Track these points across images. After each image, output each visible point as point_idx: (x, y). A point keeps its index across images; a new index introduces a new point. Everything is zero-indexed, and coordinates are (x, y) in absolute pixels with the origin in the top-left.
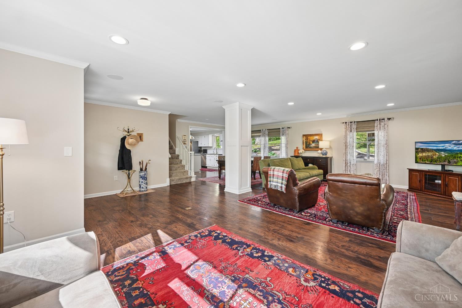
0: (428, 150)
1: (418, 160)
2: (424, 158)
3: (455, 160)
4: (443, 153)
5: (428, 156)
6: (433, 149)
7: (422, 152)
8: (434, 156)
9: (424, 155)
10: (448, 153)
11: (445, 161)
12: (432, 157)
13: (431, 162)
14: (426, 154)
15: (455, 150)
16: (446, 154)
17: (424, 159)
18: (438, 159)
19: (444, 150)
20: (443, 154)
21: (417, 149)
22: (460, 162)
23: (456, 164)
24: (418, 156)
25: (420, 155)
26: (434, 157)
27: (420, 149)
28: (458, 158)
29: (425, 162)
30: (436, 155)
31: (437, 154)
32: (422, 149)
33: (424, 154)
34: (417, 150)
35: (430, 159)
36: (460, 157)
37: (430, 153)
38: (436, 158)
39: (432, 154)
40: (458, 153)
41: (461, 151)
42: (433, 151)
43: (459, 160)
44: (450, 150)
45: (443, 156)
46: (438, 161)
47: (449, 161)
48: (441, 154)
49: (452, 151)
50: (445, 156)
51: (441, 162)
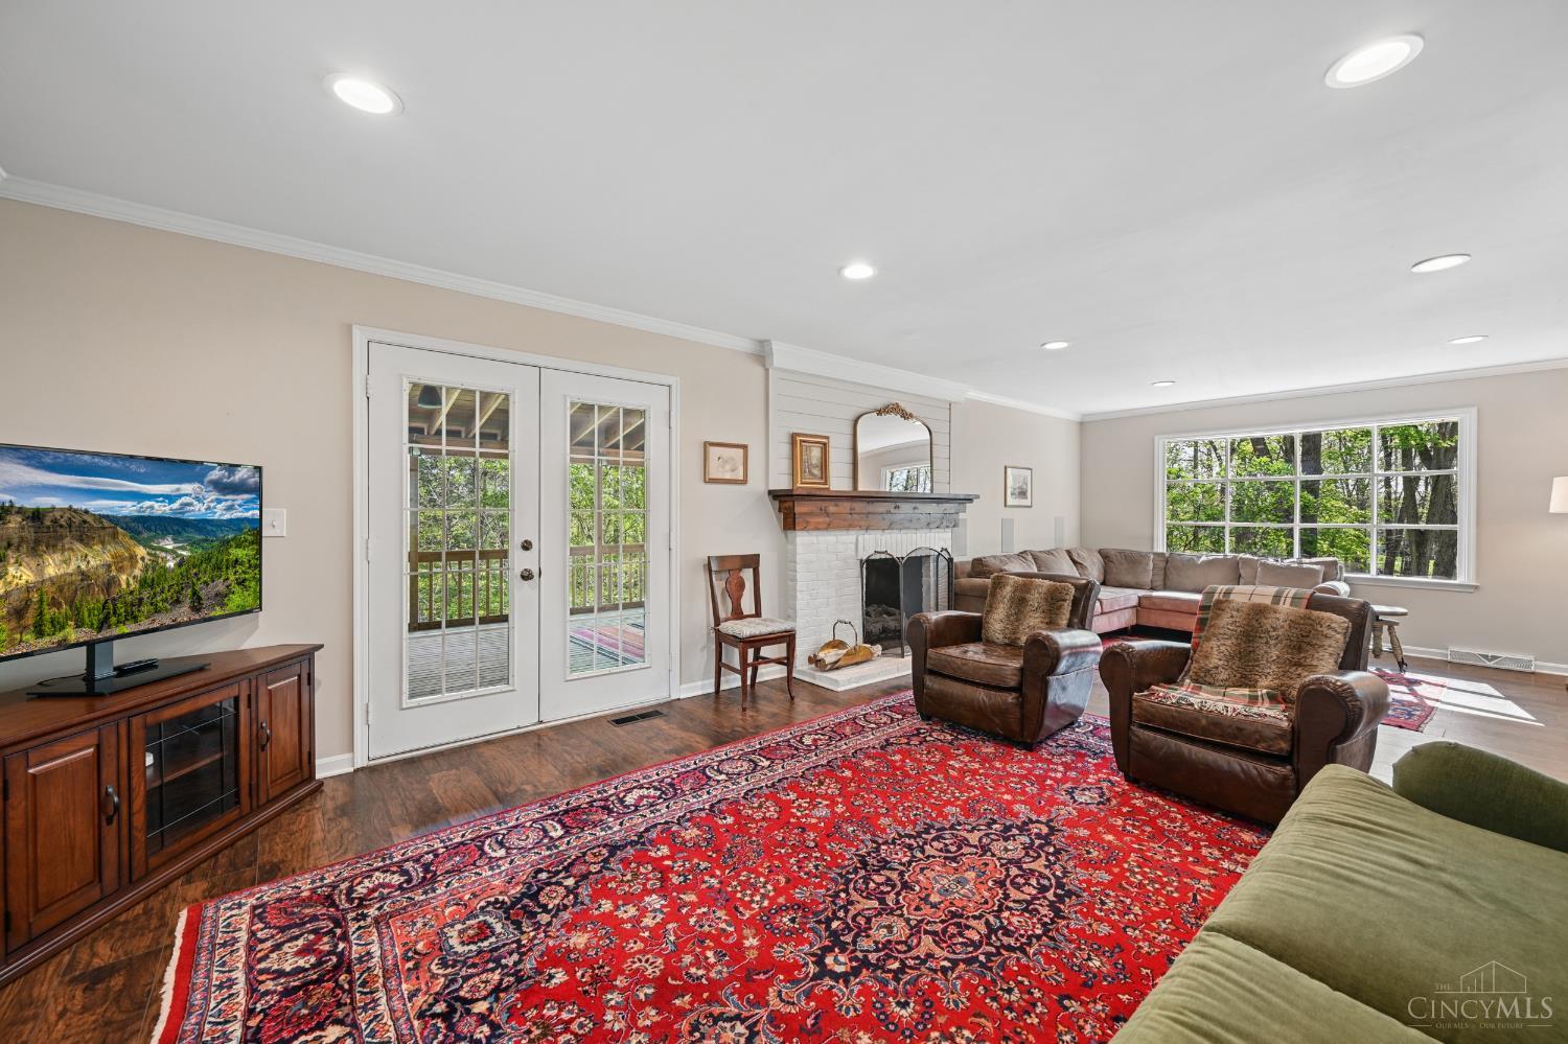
0: (82, 529)
2: (55, 603)
3: (221, 588)
4: (169, 544)
5: (84, 575)
6: (115, 521)
7: (34, 551)
8: (121, 570)
9: (51, 571)
10: (194, 544)
11: (178, 602)
12: (111, 583)
13: (100, 629)
14: (67, 562)
15: (220, 524)
16: (184, 553)
17: (49, 613)
18: (145, 595)
19: (174, 525)
20: (171, 552)
22: (237, 589)
23: (222, 605)
26: (123, 577)
28: (227, 568)
29: (59, 636)
30: (133, 558)
31: (141, 551)
32: (37, 515)
33: (53, 567)
35: (93, 602)
36: (237, 562)
37: (98, 547)
38: (134, 585)
39: (108, 558)
40: (228, 542)
41: (240, 530)
42: (115, 536)
43: (232, 578)
44: (201, 525)
45: (171, 564)
46: (145, 609)
47: (195, 593)
48: (163, 549)
49: (209, 528)
50: (180, 565)
51: (157, 611)
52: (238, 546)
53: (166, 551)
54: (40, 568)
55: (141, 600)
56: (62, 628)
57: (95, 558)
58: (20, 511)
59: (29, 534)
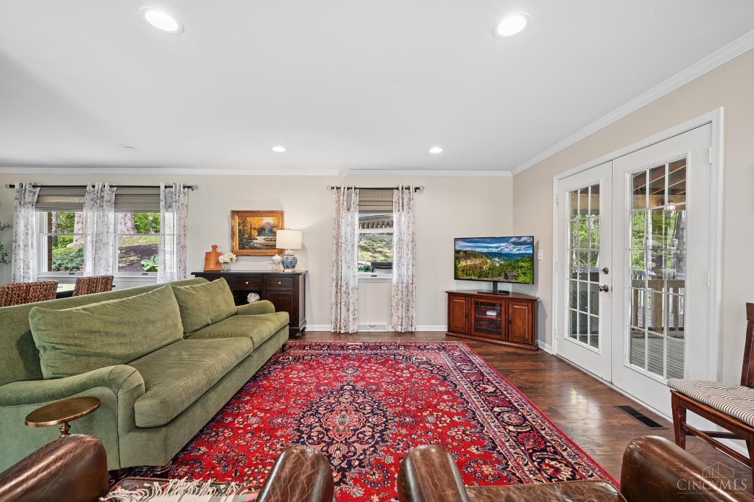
0: (474, 255)
1: (460, 273)
2: (469, 270)
3: (516, 274)
4: (497, 259)
5: (475, 265)
6: (482, 253)
7: (465, 259)
8: (484, 265)
9: (468, 263)
10: (505, 260)
11: (500, 275)
12: (481, 268)
13: (479, 278)
14: (471, 262)
15: (515, 255)
16: (502, 263)
17: (468, 272)
18: (490, 272)
19: (499, 255)
20: (497, 262)
21: (457, 252)
22: (522, 275)
23: (516, 279)
24: (459, 266)
25: (463, 263)
26: (484, 267)
27: (462, 253)
28: (518, 268)
29: (470, 277)
30: (487, 262)
31: (489, 261)
32: (465, 252)
33: (469, 263)
34: (459, 255)
35: (477, 271)
36: (522, 267)
37: (478, 259)
38: (487, 269)
39: (480, 262)
40: (518, 260)
41: (524, 257)
42: (482, 257)
43: (520, 271)
44: (507, 255)
45: (498, 265)
46: (490, 275)
47: (505, 274)
48: (495, 261)
49: (510, 256)
50: (500, 265)
51: (493, 276)
52: (523, 262)
53: (496, 262)
54: (466, 263)
55: (489, 273)
56: (471, 275)
57: (478, 262)
58: (463, 251)
59: (464, 255)
